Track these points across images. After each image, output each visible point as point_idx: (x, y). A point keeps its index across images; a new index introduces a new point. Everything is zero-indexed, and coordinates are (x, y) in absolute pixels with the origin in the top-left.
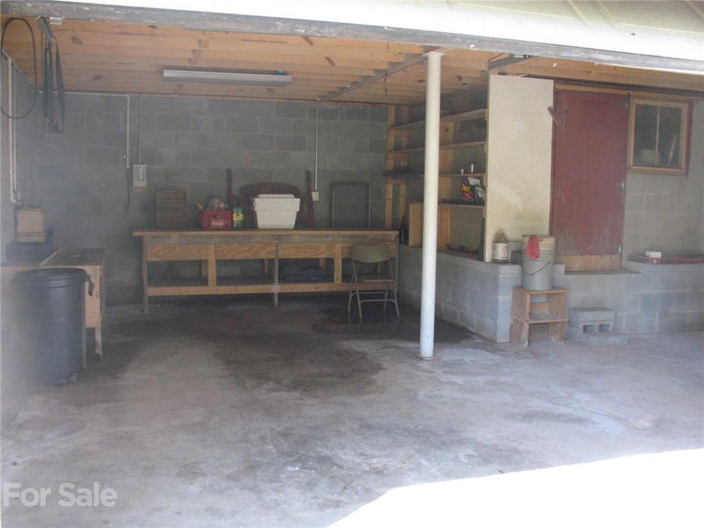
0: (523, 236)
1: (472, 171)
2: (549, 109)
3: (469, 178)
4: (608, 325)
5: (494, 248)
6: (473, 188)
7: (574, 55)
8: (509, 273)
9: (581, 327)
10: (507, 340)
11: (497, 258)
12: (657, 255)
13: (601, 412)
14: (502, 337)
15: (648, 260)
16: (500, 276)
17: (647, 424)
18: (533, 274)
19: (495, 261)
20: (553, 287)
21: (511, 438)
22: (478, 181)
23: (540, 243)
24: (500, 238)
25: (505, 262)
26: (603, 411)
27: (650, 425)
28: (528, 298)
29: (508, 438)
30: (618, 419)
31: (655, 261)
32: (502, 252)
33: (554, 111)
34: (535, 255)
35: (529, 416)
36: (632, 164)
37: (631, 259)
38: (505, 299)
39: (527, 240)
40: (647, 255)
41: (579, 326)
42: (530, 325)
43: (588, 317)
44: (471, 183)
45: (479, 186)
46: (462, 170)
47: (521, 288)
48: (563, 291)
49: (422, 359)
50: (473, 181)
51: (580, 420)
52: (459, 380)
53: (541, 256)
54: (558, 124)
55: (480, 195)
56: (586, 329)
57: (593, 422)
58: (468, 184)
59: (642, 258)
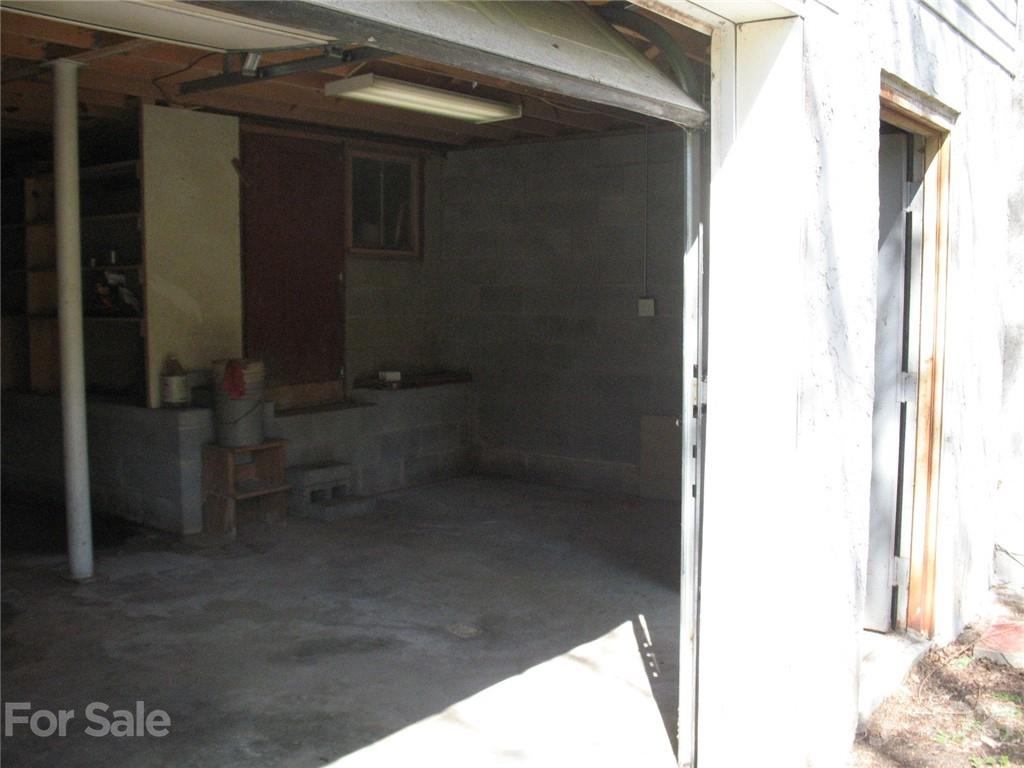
0: (214, 362)
1: (113, 261)
2: (234, 161)
3: (106, 273)
4: (344, 486)
5: (164, 386)
6: (114, 289)
7: (504, 71)
8: (193, 424)
9: (307, 493)
10: (199, 530)
11: (169, 400)
12: (394, 376)
13: (402, 625)
14: (192, 526)
15: (385, 385)
16: (180, 429)
17: (472, 630)
18: (236, 422)
19: (167, 406)
20: (267, 440)
21: (304, 697)
22: (121, 278)
23: (244, 371)
24: (172, 368)
25: (183, 407)
26: (405, 622)
27: (476, 630)
28: (230, 460)
29: (299, 698)
30: (431, 630)
31: (395, 385)
32: (177, 390)
33: (241, 164)
34: (238, 390)
35: (307, 652)
36: (351, 245)
37: (358, 384)
38: (190, 465)
39: (222, 368)
40: (380, 377)
41: (305, 494)
42: (237, 501)
43: (316, 478)
44: (111, 281)
45: (122, 286)
46: (93, 260)
47: (216, 445)
48: (277, 444)
49: (76, 583)
50: (113, 278)
51: (381, 644)
52: (158, 609)
53: (247, 392)
54: (247, 185)
55: (128, 300)
56: (315, 497)
57: (403, 644)
58: (105, 283)
59: (373, 382)
